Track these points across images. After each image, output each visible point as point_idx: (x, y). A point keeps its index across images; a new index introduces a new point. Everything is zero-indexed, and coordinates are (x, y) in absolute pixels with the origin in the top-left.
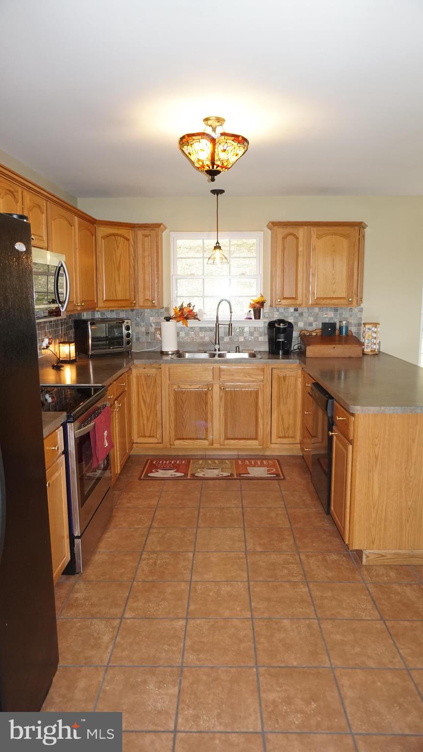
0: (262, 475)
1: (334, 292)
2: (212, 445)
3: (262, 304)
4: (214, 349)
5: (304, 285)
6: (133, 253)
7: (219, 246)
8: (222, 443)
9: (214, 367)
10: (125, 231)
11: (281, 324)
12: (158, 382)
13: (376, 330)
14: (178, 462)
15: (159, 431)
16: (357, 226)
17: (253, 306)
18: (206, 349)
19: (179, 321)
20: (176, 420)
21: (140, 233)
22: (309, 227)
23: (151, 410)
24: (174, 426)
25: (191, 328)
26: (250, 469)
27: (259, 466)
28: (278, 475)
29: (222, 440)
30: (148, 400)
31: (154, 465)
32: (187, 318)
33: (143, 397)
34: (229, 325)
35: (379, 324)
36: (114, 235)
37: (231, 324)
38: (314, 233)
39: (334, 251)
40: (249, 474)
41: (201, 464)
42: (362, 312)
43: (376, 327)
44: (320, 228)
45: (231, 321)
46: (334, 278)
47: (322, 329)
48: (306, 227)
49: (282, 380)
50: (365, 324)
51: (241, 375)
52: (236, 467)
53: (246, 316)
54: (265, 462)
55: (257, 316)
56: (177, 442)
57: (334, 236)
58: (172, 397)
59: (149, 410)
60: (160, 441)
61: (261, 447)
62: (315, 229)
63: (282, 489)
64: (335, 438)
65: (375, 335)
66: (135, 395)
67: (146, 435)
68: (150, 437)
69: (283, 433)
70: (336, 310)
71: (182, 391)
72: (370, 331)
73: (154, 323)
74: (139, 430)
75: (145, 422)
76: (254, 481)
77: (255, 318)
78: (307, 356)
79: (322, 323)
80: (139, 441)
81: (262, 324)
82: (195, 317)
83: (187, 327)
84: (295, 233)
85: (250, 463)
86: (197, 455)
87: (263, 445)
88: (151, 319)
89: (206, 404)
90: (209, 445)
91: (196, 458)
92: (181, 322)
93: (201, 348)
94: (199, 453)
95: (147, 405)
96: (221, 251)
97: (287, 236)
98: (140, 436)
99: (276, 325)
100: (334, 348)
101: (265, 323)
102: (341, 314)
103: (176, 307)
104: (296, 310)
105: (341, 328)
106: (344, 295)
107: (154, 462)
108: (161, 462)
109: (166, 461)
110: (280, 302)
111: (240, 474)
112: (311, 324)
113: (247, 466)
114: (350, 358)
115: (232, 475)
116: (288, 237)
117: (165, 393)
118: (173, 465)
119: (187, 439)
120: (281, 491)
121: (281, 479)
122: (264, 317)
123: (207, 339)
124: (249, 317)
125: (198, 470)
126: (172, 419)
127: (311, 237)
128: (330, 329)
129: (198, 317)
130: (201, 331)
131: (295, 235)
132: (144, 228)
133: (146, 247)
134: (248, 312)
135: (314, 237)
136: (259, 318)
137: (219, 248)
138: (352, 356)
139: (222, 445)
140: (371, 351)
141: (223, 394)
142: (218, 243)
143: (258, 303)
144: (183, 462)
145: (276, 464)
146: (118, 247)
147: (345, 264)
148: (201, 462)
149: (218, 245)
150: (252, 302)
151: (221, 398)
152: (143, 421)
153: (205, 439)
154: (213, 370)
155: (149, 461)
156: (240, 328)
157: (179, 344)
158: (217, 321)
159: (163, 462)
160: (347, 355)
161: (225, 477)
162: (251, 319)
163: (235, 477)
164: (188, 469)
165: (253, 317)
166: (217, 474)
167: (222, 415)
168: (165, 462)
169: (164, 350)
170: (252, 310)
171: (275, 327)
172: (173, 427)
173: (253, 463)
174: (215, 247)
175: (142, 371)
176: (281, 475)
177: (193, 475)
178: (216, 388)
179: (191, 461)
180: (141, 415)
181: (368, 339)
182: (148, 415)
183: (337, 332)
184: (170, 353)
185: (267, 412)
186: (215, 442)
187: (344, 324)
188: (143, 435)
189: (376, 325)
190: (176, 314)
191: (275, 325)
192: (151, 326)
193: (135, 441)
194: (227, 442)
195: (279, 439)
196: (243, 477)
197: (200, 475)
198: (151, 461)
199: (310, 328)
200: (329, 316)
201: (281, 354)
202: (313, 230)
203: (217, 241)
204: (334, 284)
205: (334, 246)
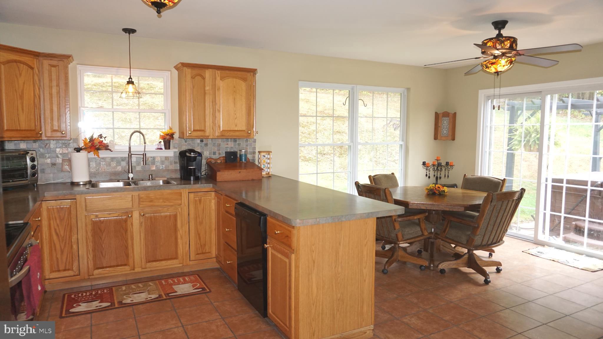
0: (188, 291)
1: (236, 126)
2: (134, 270)
3: (171, 135)
4: (127, 178)
5: (211, 119)
6: (38, 82)
7: (132, 81)
8: (143, 267)
9: (133, 195)
10: (29, 58)
11: (192, 154)
12: (73, 212)
13: (269, 157)
14: (99, 292)
15: (75, 265)
16: (252, 72)
17: (163, 138)
18: (118, 178)
19: (89, 152)
20: (94, 250)
21: (46, 63)
22: (214, 70)
23: (65, 243)
24: (92, 255)
25: (103, 158)
26: (175, 287)
27: (183, 284)
28: (203, 289)
29: (143, 264)
30: (62, 233)
31: (74, 299)
32: (98, 149)
33: (55, 230)
34: (143, 155)
35: (271, 152)
36: (16, 61)
37: (145, 154)
38: (218, 76)
39: (235, 92)
40: (177, 292)
41: (125, 290)
42: (255, 142)
43: (269, 154)
44: (223, 72)
45: (145, 151)
46: (235, 114)
47: (225, 157)
48: (211, 70)
49: (198, 202)
50: (259, 152)
51: (161, 201)
52: (162, 288)
53: (156, 147)
54: (187, 279)
55: (167, 146)
56: (97, 272)
57: (234, 79)
58: (90, 227)
59: (64, 243)
60: (77, 273)
61: (181, 265)
62: (219, 72)
63: (213, 302)
64: (270, 248)
65: (268, 161)
66: (46, 229)
67: (61, 269)
68: (65, 270)
69: (201, 250)
70: (235, 140)
71: (100, 220)
72: (265, 158)
73: (61, 154)
74: (51, 266)
75: (59, 256)
76: (184, 298)
77: (166, 148)
78: (217, 181)
79: (226, 152)
80: (51, 277)
81: (171, 153)
82: (106, 147)
83: (99, 157)
84: (202, 75)
85: (174, 281)
86: (118, 282)
87: (183, 263)
88: (58, 150)
89: (126, 231)
90: (130, 270)
91: (119, 285)
92: (92, 153)
93: (113, 178)
94: (121, 279)
95: (60, 238)
96: (134, 86)
97: (196, 76)
98: (52, 271)
99: (188, 154)
100: (240, 172)
101: (175, 152)
102: (239, 144)
103: (85, 139)
104: (202, 141)
105: (241, 156)
106: (244, 128)
107: (73, 296)
108: (80, 295)
109: (86, 293)
110: (190, 133)
111: (168, 294)
112: (214, 153)
113: (171, 285)
114: (253, 180)
115: (160, 296)
116: (196, 78)
117: (81, 224)
118: (95, 295)
119: (106, 267)
120: (212, 303)
121: (208, 292)
122: (174, 148)
123: (119, 168)
124: (159, 147)
125: (125, 297)
126: (91, 249)
127: (215, 79)
128: (232, 157)
129: (109, 148)
130: (112, 161)
131: (201, 75)
132: (50, 58)
133: (54, 77)
134: (157, 143)
135: (218, 78)
136: (169, 148)
137: (132, 83)
138: (254, 179)
139: (144, 268)
140: (266, 174)
141: (142, 220)
142: (130, 78)
143: (167, 135)
144: (105, 291)
145: (197, 279)
146: (20, 74)
147: (244, 103)
148: (124, 288)
149: (130, 80)
150: (162, 134)
151: (141, 223)
152: (57, 255)
153: (126, 265)
154: (132, 197)
155: (66, 296)
156: (151, 157)
157: (91, 175)
158: (130, 151)
159: (82, 295)
160: (250, 178)
161: (154, 299)
162: (162, 149)
163: (164, 297)
164: (113, 297)
165: (163, 147)
166: (146, 298)
167: (142, 240)
168: (84, 294)
169: (76, 180)
170: (162, 141)
171: (187, 156)
172: (91, 257)
173: (176, 281)
174: (127, 82)
175: (53, 204)
176: (206, 288)
177: (120, 303)
178: (136, 215)
179: (114, 288)
180: (53, 249)
181: (263, 164)
182: (63, 247)
183: (238, 159)
184: (81, 183)
185: (185, 232)
186: (136, 266)
187: (243, 153)
188: (56, 270)
189: (269, 153)
190: (85, 144)
191: (186, 154)
192: (58, 157)
193: (47, 277)
194: (149, 265)
195: (198, 256)
196: (172, 296)
197: (128, 301)
198: (68, 296)
199: (214, 157)
200: (231, 146)
201: (192, 179)
202: (218, 73)
203: (129, 77)
204: (235, 119)
205: (235, 87)
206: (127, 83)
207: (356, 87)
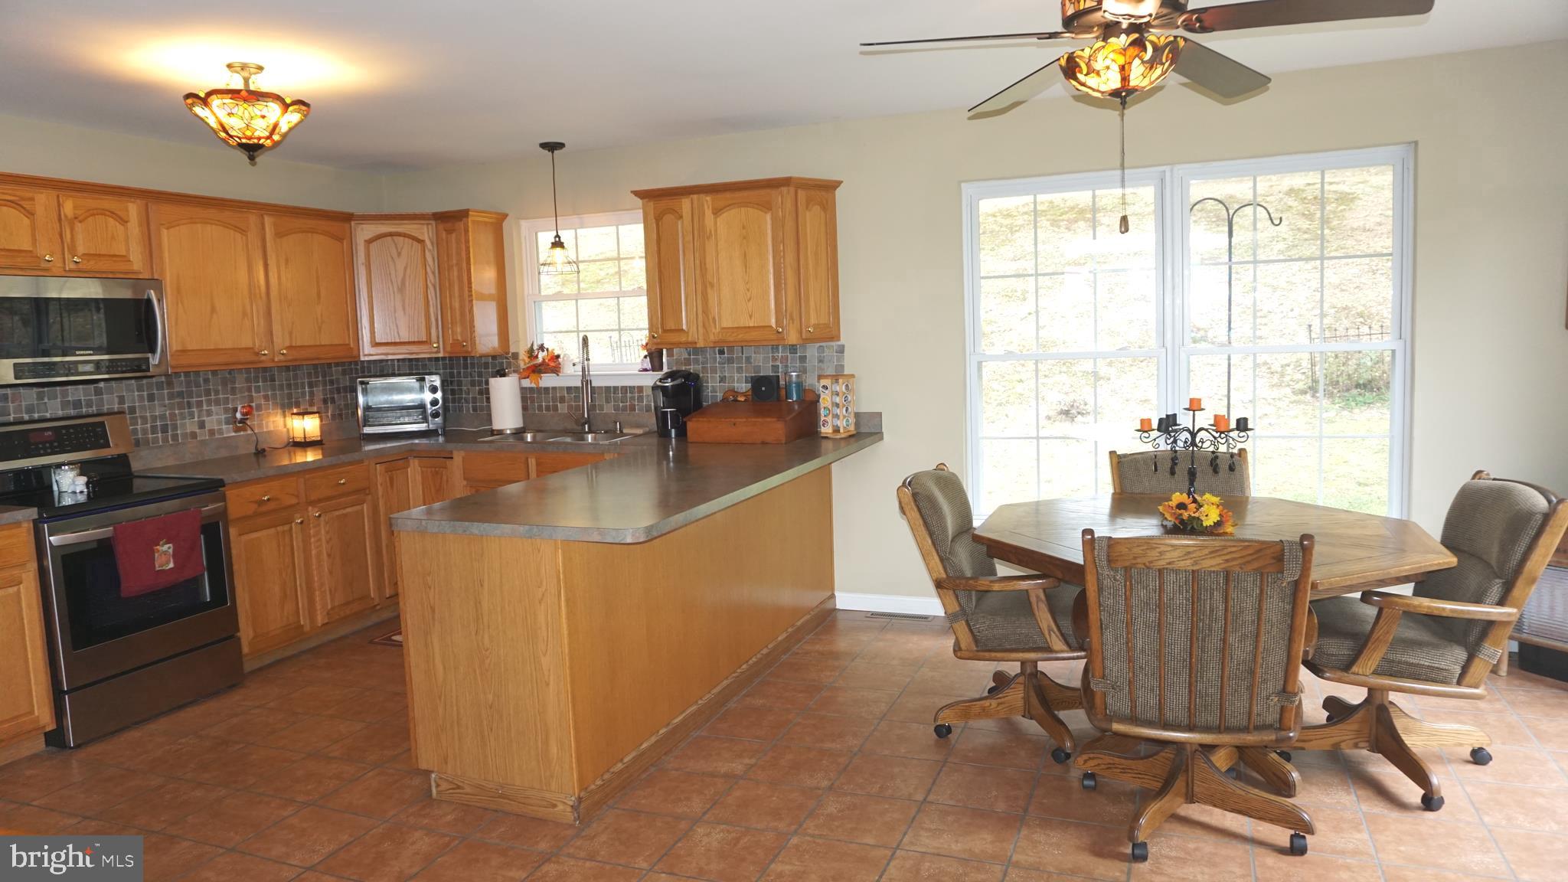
1: (751, 317)
6: (431, 263)
7: (560, 241)
10: (415, 226)
11: (687, 378)
17: (646, 347)
19: (525, 378)
21: (441, 227)
22: (699, 196)
32: (539, 372)
36: (391, 234)
38: (709, 208)
39: (744, 238)
42: (843, 352)
44: (720, 196)
46: (748, 290)
47: (752, 389)
48: (693, 197)
53: (640, 367)
55: (657, 364)
57: (743, 209)
62: (710, 198)
77: (652, 369)
78: (689, 440)
83: (539, 386)
84: (677, 209)
96: (565, 251)
97: (665, 215)
105: (788, 387)
110: (657, 338)
116: (665, 218)
124: (644, 367)
127: (702, 213)
128: (767, 389)
131: (676, 212)
134: (643, 357)
135: (708, 213)
137: (561, 245)
142: (557, 236)
146: (399, 254)
149: (557, 239)
157: (527, 415)
158: (586, 375)
162: (648, 370)
169: (496, 427)
170: (646, 355)
174: (552, 243)
183: (782, 394)
184: (508, 432)
201: (673, 436)
202: (707, 201)
203: (555, 234)
204: (749, 301)
205: (744, 228)
206: (551, 245)
207: (1172, 171)
